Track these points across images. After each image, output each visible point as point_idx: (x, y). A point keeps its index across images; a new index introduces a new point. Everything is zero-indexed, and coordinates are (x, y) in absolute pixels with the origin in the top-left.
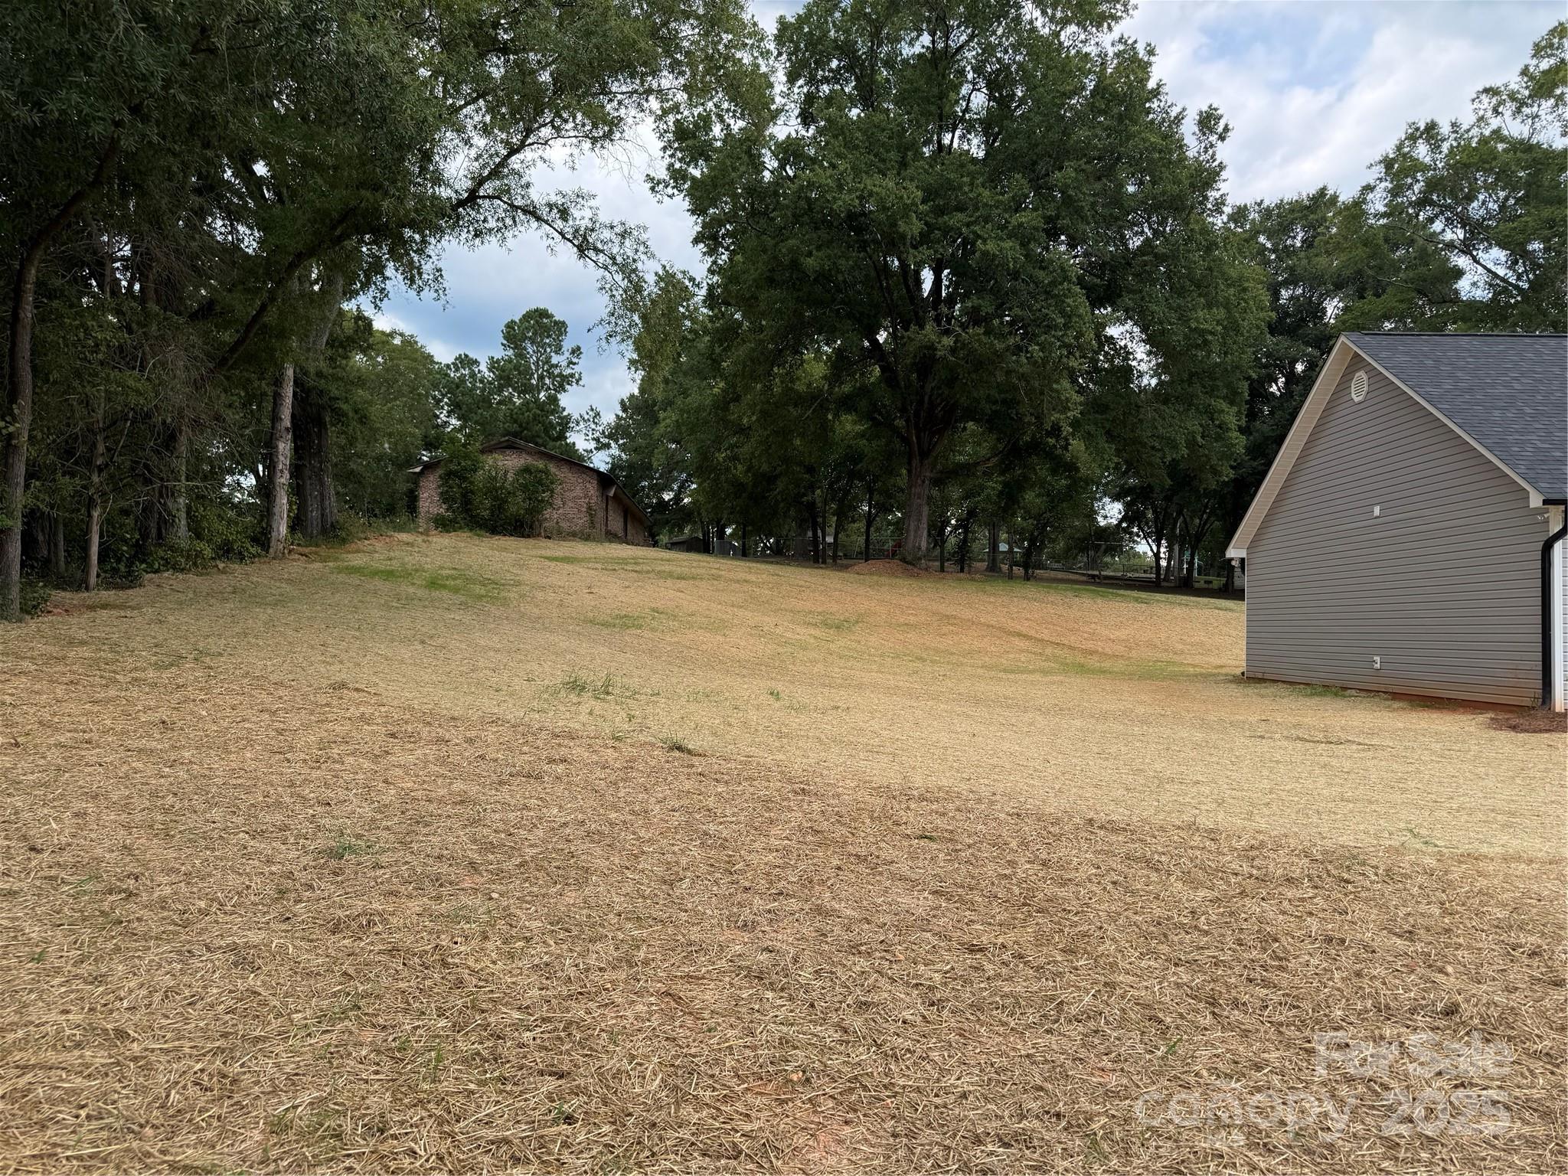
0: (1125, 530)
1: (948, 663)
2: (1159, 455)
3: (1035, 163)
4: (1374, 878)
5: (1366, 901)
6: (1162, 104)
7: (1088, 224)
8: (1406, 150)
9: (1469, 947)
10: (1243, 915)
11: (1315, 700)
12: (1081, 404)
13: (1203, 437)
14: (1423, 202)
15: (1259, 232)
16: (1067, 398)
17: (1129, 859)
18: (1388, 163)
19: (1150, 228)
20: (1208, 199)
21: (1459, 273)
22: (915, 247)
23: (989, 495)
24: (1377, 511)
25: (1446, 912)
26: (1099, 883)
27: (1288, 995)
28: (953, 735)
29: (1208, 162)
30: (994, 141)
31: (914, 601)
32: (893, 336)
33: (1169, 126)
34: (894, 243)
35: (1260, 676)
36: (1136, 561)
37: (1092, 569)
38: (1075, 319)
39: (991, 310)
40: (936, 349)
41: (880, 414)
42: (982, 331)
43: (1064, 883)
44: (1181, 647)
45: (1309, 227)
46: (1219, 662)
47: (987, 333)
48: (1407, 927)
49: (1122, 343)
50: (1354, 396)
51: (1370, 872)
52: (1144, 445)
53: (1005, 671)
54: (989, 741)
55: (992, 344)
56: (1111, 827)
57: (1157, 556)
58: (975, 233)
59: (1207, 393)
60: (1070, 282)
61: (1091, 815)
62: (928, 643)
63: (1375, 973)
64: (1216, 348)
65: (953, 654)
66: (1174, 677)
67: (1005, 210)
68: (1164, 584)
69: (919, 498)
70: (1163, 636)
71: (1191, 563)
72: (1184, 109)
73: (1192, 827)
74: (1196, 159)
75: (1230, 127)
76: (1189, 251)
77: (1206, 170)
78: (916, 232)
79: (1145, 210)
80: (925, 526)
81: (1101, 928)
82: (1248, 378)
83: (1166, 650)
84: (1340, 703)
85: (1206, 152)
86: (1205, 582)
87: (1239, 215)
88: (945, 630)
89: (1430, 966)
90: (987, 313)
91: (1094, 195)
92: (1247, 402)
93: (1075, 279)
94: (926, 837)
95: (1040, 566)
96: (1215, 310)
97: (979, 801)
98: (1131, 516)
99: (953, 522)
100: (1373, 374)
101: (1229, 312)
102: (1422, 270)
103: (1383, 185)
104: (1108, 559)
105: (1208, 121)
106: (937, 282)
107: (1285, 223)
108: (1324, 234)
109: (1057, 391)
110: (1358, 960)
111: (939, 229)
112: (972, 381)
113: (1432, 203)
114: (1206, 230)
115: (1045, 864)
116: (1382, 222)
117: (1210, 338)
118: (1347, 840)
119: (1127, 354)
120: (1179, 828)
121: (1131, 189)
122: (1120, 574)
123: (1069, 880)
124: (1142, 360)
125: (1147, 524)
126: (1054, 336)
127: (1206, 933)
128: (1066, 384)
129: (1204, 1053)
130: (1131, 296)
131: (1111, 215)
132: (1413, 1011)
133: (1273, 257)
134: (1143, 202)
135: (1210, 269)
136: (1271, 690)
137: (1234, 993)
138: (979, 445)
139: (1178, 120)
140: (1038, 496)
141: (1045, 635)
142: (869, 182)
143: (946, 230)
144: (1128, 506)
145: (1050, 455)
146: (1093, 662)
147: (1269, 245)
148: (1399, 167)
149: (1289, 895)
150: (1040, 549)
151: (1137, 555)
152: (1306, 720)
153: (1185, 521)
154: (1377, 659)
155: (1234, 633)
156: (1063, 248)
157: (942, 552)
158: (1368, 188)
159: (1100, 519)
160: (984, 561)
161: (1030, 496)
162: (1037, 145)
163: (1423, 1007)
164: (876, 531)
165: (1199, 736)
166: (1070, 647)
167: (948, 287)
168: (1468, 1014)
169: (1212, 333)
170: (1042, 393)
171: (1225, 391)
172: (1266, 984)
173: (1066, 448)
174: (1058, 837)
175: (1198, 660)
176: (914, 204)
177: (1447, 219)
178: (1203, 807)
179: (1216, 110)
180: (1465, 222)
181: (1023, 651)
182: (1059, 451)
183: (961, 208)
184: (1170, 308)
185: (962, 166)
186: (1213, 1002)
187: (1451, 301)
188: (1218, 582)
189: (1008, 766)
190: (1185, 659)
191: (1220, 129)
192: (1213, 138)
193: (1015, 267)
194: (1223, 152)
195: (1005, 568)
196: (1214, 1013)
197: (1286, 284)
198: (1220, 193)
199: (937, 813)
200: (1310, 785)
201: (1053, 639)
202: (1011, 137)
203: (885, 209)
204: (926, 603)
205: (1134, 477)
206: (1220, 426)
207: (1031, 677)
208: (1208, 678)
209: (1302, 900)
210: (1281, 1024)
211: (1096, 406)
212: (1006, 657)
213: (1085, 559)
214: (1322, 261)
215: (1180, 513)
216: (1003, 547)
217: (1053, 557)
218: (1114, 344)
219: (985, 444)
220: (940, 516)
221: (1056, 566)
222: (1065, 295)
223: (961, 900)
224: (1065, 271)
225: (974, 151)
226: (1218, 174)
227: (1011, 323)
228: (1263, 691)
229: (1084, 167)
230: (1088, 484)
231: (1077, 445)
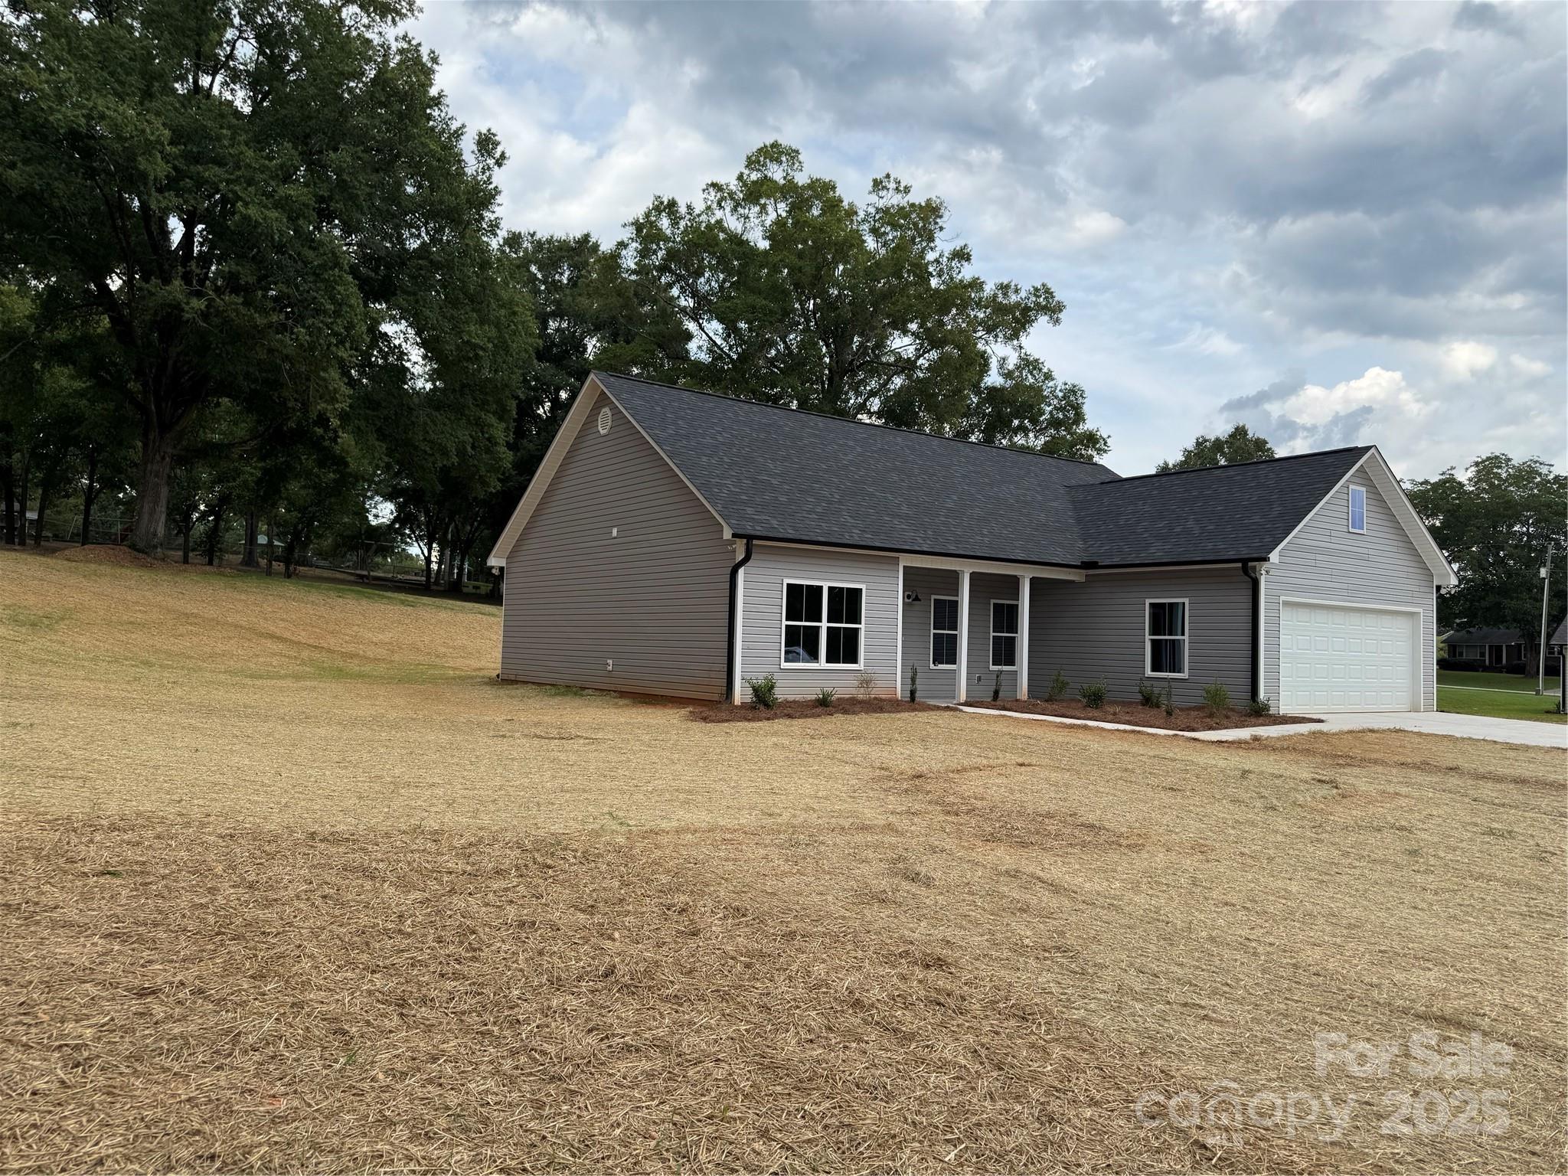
0: (397, 531)
1: (183, 668)
2: (431, 459)
3: (307, 136)
4: (573, 860)
5: (562, 883)
6: (443, 115)
7: (364, 214)
8: (653, 219)
9: (635, 913)
10: (449, 913)
11: (557, 700)
12: (350, 397)
13: (473, 447)
14: (663, 269)
15: (531, 262)
16: (335, 389)
17: (346, 870)
18: (638, 227)
19: (427, 233)
20: (483, 219)
21: (689, 337)
22: (160, 190)
23: (245, 482)
24: (615, 532)
25: (625, 884)
26: (308, 900)
27: (474, 984)
28: (171, 752)
29: (485, 182)
30: (263, 100)
31: (144, 597)
32: (129, 283)
33: (449, 138)
34: (135, 180)
35: (513, 677)
36: (407, 563)
37: (362, 569)
38: (345, 308)
39: (252, 279)
40: (183, 310)
41: (108, 372)
42: (241, 300)
43: (269, 904)
44: (444, 650)
45: (574, 267)
46: (479, 665)
47: (246, 303)
48: (590, 903)
49: (397, 342)
50: (600, 429)
51: (569, 855)
52: (416, 448)
53: (252, 676)
54: (215, 756)
55: (252, 318)
56: (334, 839)
57: (428, 560)
58: (235, 193)
59: (477, 405)
60: (341, 269)
61: (316, 827)
62: (158, 645)
63: (556, 949)
64: (487, 364)
65: (190, 657)
66: (433, 680)
67: (272, 178)
68: (434, 587)
69: (157, 476)
70: (427, 639)
71: (461, 569)
72: (464, 126)
73: (417, 830)
74: (475, 178)
75: (507, 155)
76: (463, 265)
77: (483, 191)
78: (161, 175)
79: (423, 214)
80: (164, 509)
81: (300, 946)
82: (517, 398)
83: (429, 654)
84: (577, 702)
85: (483, 173)
86: (474, 587)
87: (514, 240)
88: (182, 630)
89: (602, 935)
90: (247, 283)
91: (371, 186)
92: (515, 420)
93: (346, 267)
94: (109, 873)
95: (305, 562)
96: (486, 327)
97: (188, 825)
98: (403, 518)
99: (202, 507)
100: (616, 412)
101: (499, 331)
102: (661, 327)
103: (634, 245)
104: (379, 559)
105: (486, 143)
106: (188, 237)
107: (555, 259)
108: (586, 278)
109: (324, 380)
110: (544, 939)
111: (191, 178)
112: (228, 354)
113: (670, 271)
114: (484, 249)
115: (251, 886)
116: (633, 277)
117: (481, 353)
118: (558, 828)
119: (402, 355)
120: (404, 832)
121: (410, 190)
122: (390, 576)
123: (276, 900)
124: (415, 363)
125: (419, 527)
126: (322, 322)
127: (409, 935)
128: (334, 374)
129: (383, 1057)
130: (405, 297)
131: (388, 210)
132: (579, 979)
133: (543, 288)
134: (420, 206)
135: (482, 286)
136: (520, 691)
137: (424, 990)
138: (236, 424)
139: (458, 134)
140: (304, 487)
141: (303, 637)
142: (100, 101)
143: (200, 182)
144: (400, 508)
145: (316, 445)
146: (354, 666)
147: (539, 276)
148: (646, 231)
149: (495, 887)
150: (305, 546)
151: (410, 556)
152: (546, 718)
153: (456, 526)
154: (610, 662)
155: (495, 638)
156: (337, 232)
157: (186, 541)
158: (622, 245)
159: (371, 518)
160: (239, 553)
161: (294, 486)
162: (310, 118)
163: (588, 973)
164: (100, 511)
165: (444, 738)
166: (329, 651)
167: (202, 244)
168: (621, 973)
169: (484, 349)
170: (308, 379)
171: (495, 406)
172: (457, 976)
173: (334, 440)
174: (271, 856)
175: (459, 662)
176: (159, 142)
177: (682, 287)
178: (434, 809)
179: (494, 135)
180: (695, 294)
181: (275, 655)
182: (327, 443)
183: (219, 162)
184: (444, 317)
185: (222, 116)
186: (402, 1003)
187: (683, 358)
188: (485, 588)
189: (231, 782)
190: (446, 662)
191: (497, 155)
192: (491, 162)
193: (280, 240)
194: (499, 177)
195: (263, 562)
196: (402, 1014)
197: (554, 315)
198: (495, 215)
199: (128, 843)
200: (536, 778)
201: (311, 642)
202: (280, 101)
203: (120, 138)
204: (159, 598)
205: (407, 477)
206: (489, 440)
207: (280, 683)
208: (466, 680)
209: (506, 890)
210: (463, 1013)
211: (367, 402)
212: (254, 660)
213: (355, 558)
214: (584, 301)
215: (452, 519)
216: (262, 540)
217: (320, 553)
218: (389, 342)
219: (243, 425)
220: (187, 499)
221: (322, 563)
222: (335, 281)
223: (141, 940)
224: (337, 257)
225: (238, 103)
226: (493, 197)
227: (275, 299)
228: (513, 693)
229: (360, 154)
230: (357, 481)
231: (346, 438)
